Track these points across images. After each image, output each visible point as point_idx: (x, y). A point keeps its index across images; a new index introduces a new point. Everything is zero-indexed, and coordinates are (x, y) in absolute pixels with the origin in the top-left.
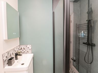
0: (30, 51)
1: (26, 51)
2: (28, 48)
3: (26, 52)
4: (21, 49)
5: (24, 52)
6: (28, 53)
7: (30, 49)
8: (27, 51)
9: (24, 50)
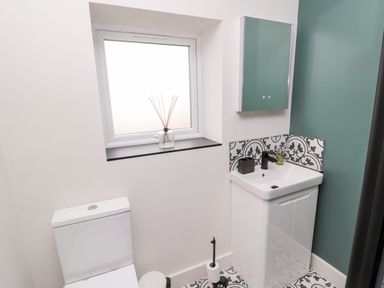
0: (317, 164)
1: (303, 156)
2: (313, 149)
3: (304, 160)
4: (292, 147)
5: (297, 160)
6: (308, 166)
7: (318, 155)
8: (307, 160)
9: (300, 155)
